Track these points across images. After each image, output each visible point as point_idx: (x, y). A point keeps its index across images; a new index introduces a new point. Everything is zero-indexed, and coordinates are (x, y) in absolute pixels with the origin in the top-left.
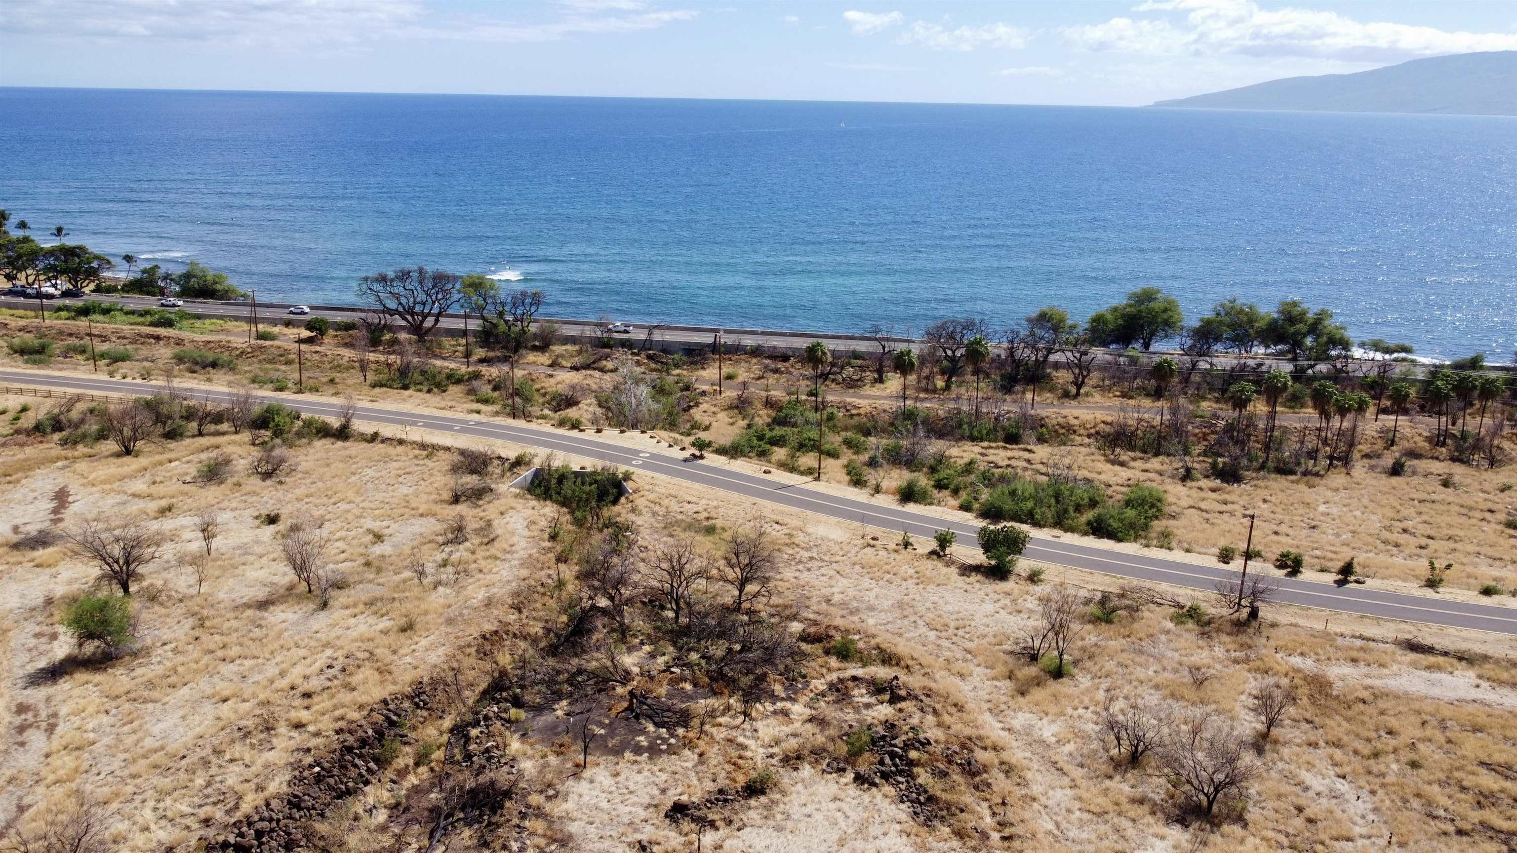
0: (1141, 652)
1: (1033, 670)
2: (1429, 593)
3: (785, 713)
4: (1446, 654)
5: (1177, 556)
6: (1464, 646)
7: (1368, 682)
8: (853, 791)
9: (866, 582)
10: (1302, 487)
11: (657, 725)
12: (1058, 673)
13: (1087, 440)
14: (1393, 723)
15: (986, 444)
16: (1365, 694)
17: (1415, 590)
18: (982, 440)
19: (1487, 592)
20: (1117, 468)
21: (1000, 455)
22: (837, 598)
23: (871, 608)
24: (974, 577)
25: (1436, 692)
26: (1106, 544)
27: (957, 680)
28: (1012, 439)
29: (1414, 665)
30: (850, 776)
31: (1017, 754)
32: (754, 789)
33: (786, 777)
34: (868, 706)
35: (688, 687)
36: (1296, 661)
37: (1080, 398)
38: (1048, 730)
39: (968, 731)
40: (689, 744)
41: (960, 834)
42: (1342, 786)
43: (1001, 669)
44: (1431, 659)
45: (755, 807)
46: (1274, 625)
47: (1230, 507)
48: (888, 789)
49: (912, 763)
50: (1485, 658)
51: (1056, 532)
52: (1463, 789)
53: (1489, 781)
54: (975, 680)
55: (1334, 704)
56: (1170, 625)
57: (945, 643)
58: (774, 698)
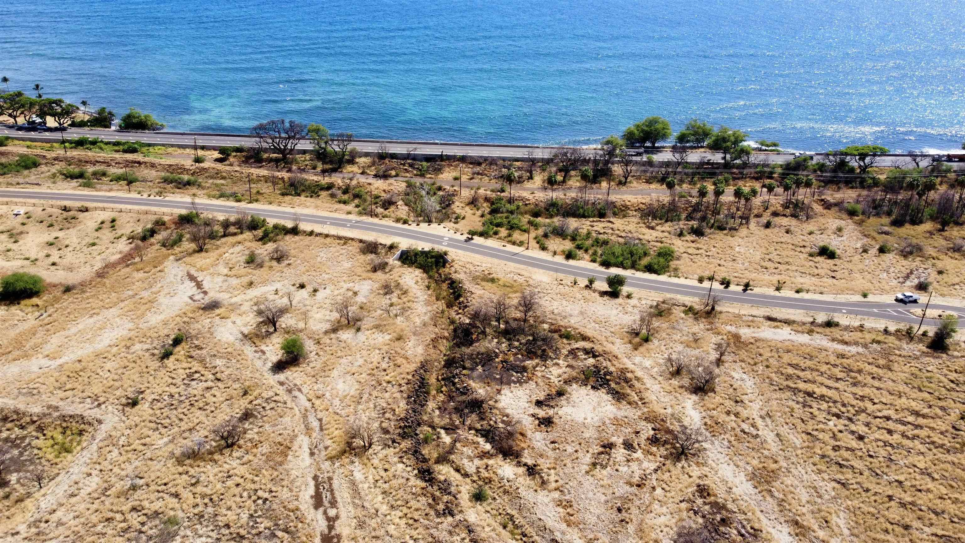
0: (674, 328)
1: (637, 340)
2: (777, 294)
3: (557, 364)
4: (780, 321)
5: (682, 281)
6: (787, 317)
7: (754, 335)
8: (592, 392)
9: (564, 303)
10: (729, 238)
11: (517, 372)
12: (647, 340)
13: (635, 213)
14: (761, 351)
15: (591, 219)
16: (752, 341)
17: (771, 292)
18: (589, 217)
19: (797, 292)
20: (651, 231)
21: (600, 226)
22: (556, 311)
23: (571, 316)
24: (606, 298)
25: (776, 337)
26: (653, 277)
27: (611, 345)
28: (602, 215)
29: (770, 326)
30: (590, 387)
31: (639, 374)
32: (560, 394)
33: (569, 389)
34: (585, 359)
35: (520, 356)
36: (729, 328)
37: (628, 185)
38: (648, 363)
39: (621, 366)
40: (530, 379)
41: (630, 403)
42: (744, 376)
43: (626, 340)
44: (776, 324)
45: (563, 401)
46: (721, 312)
47: (700, 252)
48: (604, 391)
49: (608, 380)
50: (794, 322)
51: (633, 271)
52: (782, 374)
53: (790, 371)
54: (617, 345)
55: (742, 345)
56: (683, 315)
57: (603, 330)
58: (552, 359)
